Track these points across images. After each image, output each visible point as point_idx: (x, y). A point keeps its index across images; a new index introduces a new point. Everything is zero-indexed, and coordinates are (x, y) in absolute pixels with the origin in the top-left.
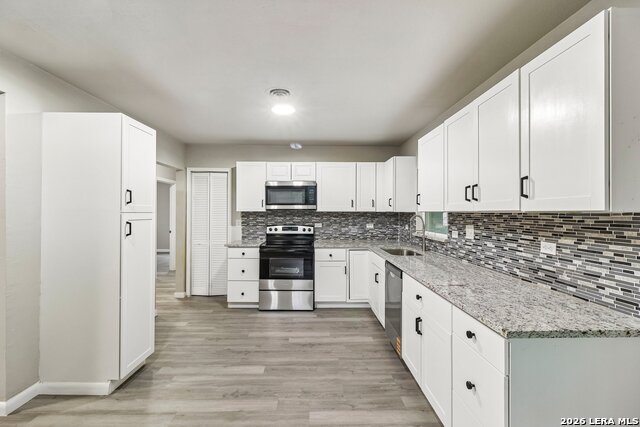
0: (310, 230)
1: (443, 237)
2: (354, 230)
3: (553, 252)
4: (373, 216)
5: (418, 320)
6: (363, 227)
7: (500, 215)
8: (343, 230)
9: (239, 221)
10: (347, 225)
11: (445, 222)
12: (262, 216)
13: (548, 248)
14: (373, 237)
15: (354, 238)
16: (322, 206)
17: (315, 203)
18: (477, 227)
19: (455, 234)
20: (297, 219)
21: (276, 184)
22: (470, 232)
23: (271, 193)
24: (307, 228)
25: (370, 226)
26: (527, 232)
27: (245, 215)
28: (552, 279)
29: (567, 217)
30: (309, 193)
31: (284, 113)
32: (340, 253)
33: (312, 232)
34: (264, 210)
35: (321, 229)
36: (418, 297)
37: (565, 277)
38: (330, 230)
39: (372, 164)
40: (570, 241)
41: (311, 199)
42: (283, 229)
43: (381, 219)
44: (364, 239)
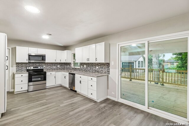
0: (42, 68)
1: (79, 68)
2: (54, 67)
3: (98, 68)
4: (60, 63)
5: (80, 81)
6: (57, 66)
7: (90, 63)
8: (52, 67)
9: (15, 65)
10: (53, 66)
11: (79, 65)
12: (24, 64)
13: (97, 67)
14: (59, 69)
15: (54, 69)
16: (47, 61)
17: (45, 60)
18: (86, 65)
19: (82, 67)
20: (37, 65)
21: (34, 54)
22: (85, 66)
23: (30, 57)
24: (41, 67)
25: (59, 66)
26: (95, 66)
27: (17, 63)
28: (98, 72)
29: (99, 63)
30: (43, 57)
31: (45, 38)
32: (53, 73)
33: (43, 68)
34: (27, 62)
35: (45, 67)
36: (80, 77)
37: (99, 71)
38: (48, 67)
39: (60, 51)
40: (100, 66)
41: (44, 59)
42: (33, 68)
43: (61, 64)
44: (57, 70)
